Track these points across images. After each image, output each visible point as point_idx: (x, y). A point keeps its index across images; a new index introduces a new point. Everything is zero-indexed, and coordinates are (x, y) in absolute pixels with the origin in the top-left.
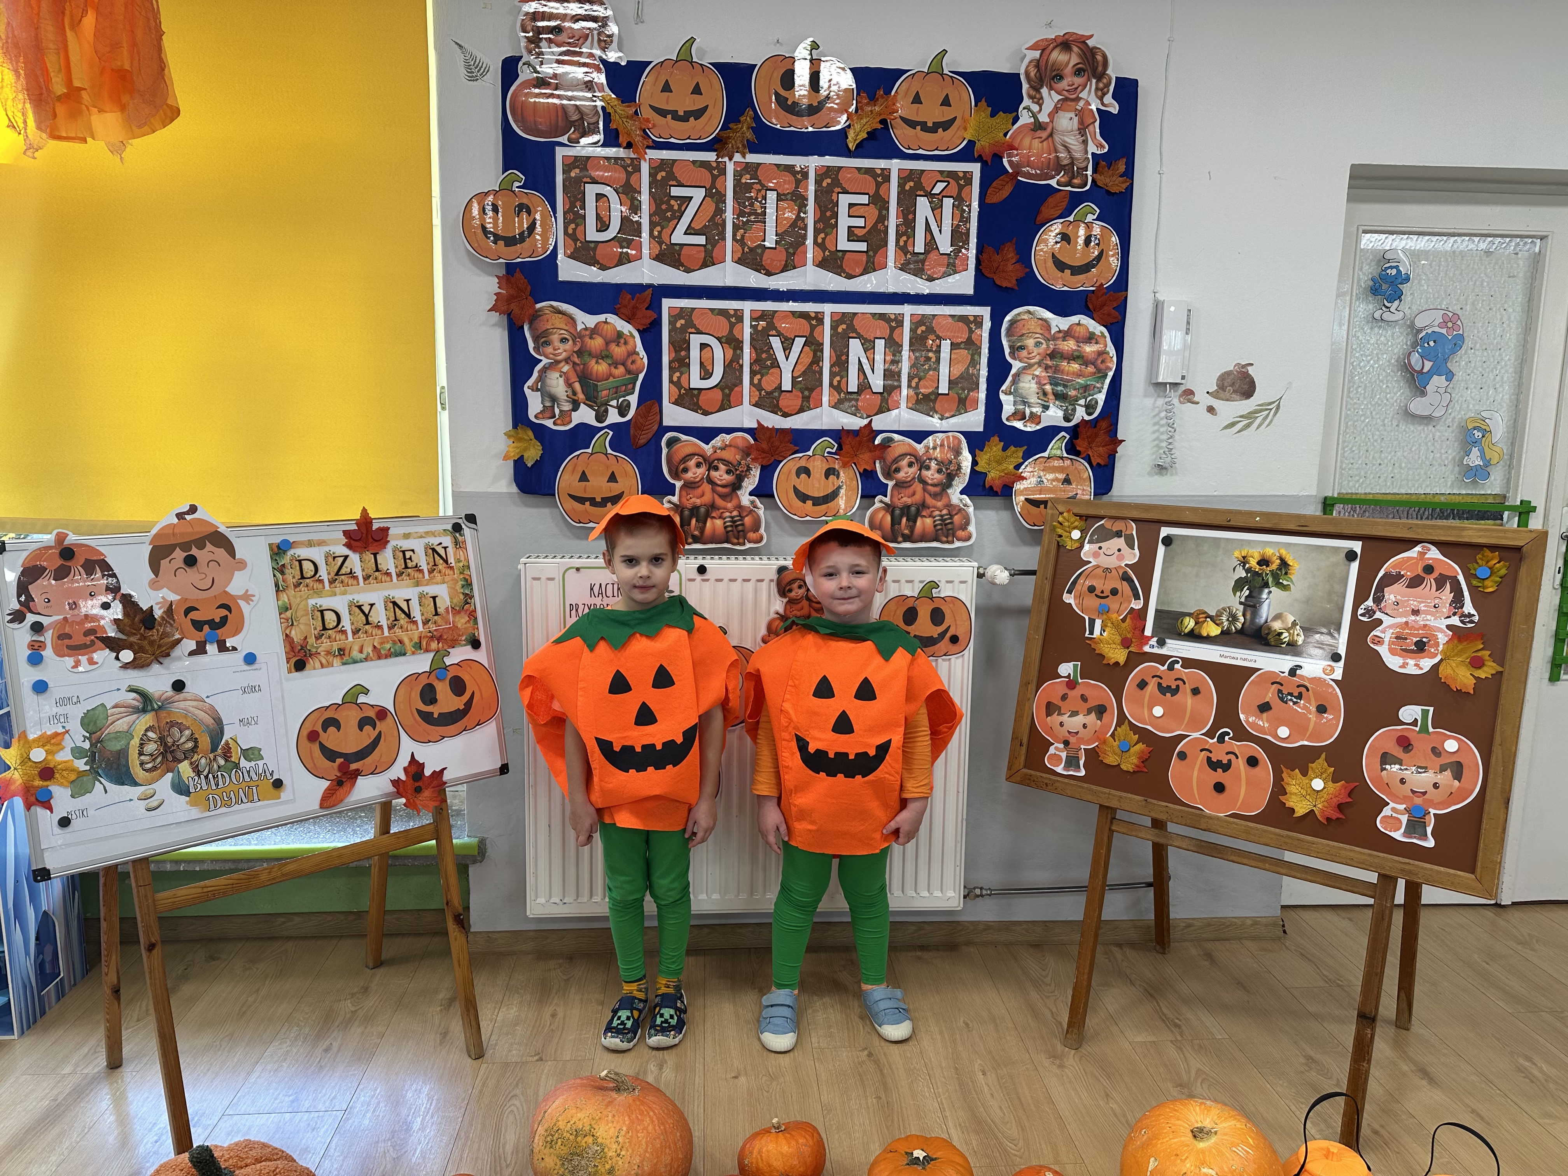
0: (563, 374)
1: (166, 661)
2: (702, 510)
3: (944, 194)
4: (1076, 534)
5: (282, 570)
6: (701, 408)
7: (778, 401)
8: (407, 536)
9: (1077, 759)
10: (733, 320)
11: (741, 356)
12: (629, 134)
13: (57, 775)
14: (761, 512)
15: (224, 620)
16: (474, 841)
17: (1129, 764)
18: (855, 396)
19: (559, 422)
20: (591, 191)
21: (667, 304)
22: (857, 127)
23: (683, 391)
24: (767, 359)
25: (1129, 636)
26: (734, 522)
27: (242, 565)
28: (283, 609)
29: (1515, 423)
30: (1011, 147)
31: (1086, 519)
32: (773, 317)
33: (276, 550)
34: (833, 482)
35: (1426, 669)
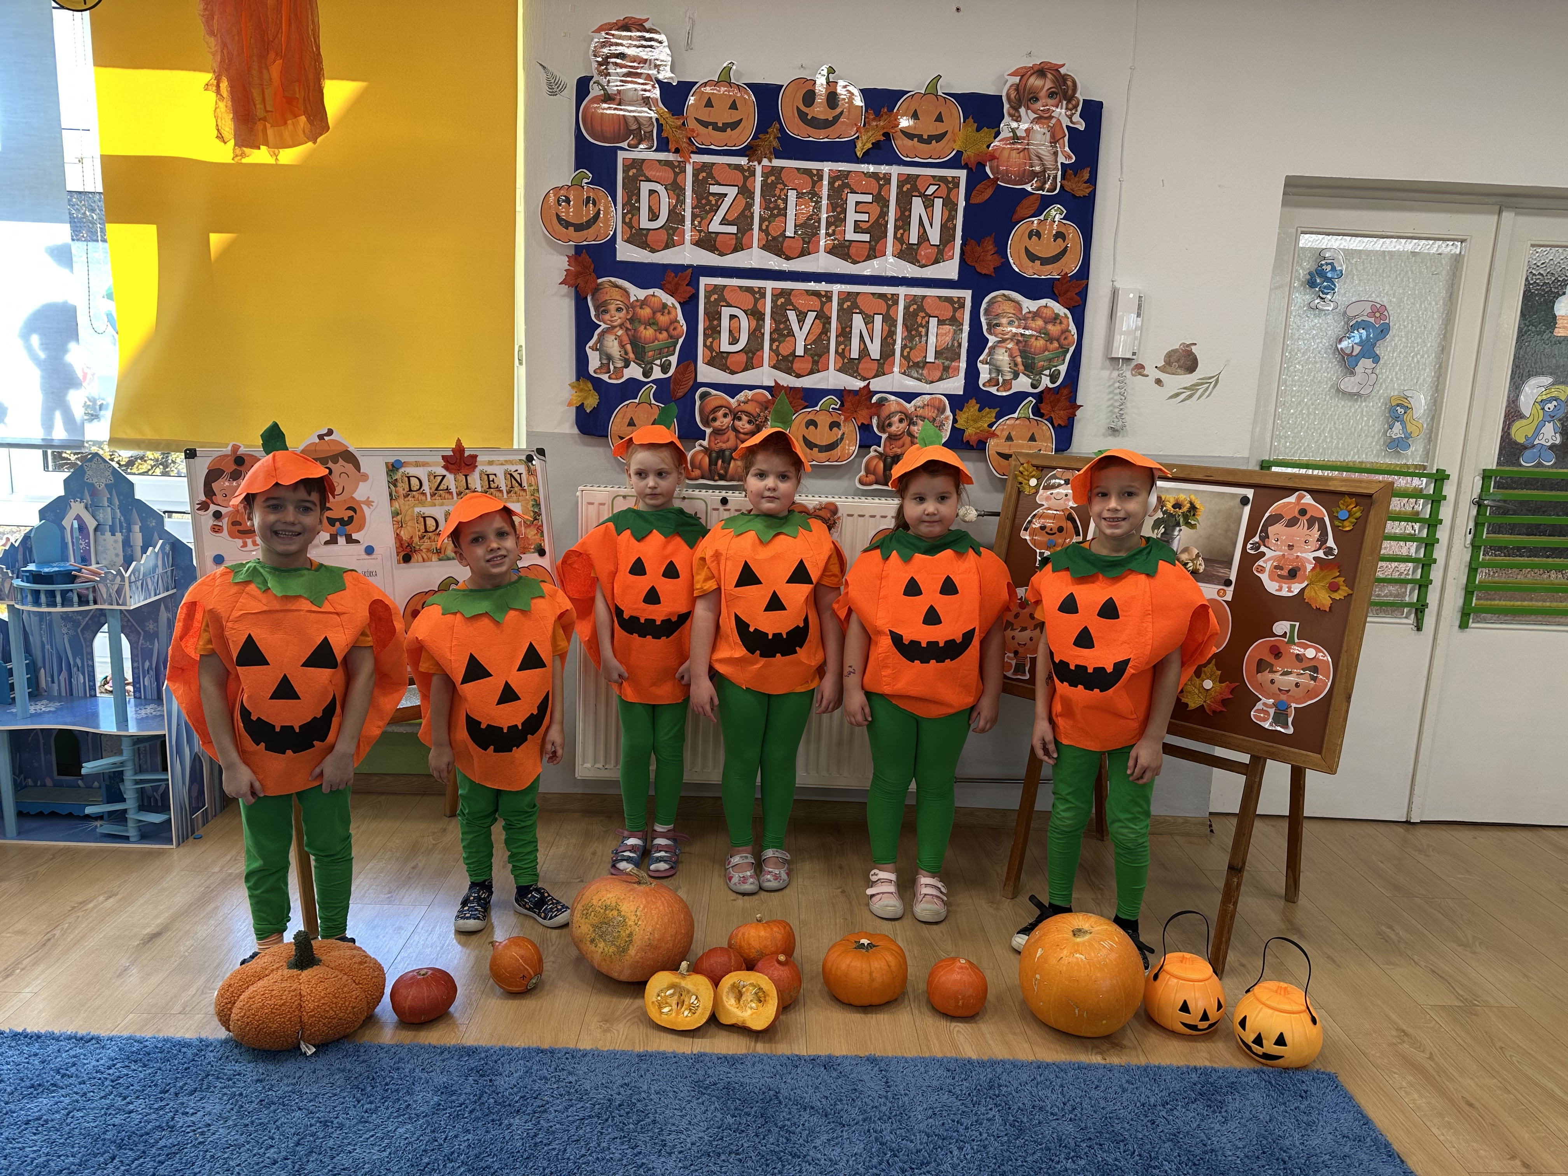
0: (618, 338)
2: (727, 453)
3: (935, 195)
4: (1033, 482)
6: (728, 368)
7: (792, 364)
8: (491, 463)
9: (1024, 665)
10: (757, 296)
11: (763, 326)
12: (677, 142)
15: (351, 519)
18: (856, 361)
19: (613, 376)
20: (645, 187)
21: (704, 281)
22: (864, 138)
23: (714, 354)
24: (784, 329)
27: (365, 477)
28: (396, 514)
29: (1435, 401)
30: (993, 157)
31: (1042, 469)
32: (790, 294)
33: (391, 467)
34: (837, 433)
35: (1296, 592)
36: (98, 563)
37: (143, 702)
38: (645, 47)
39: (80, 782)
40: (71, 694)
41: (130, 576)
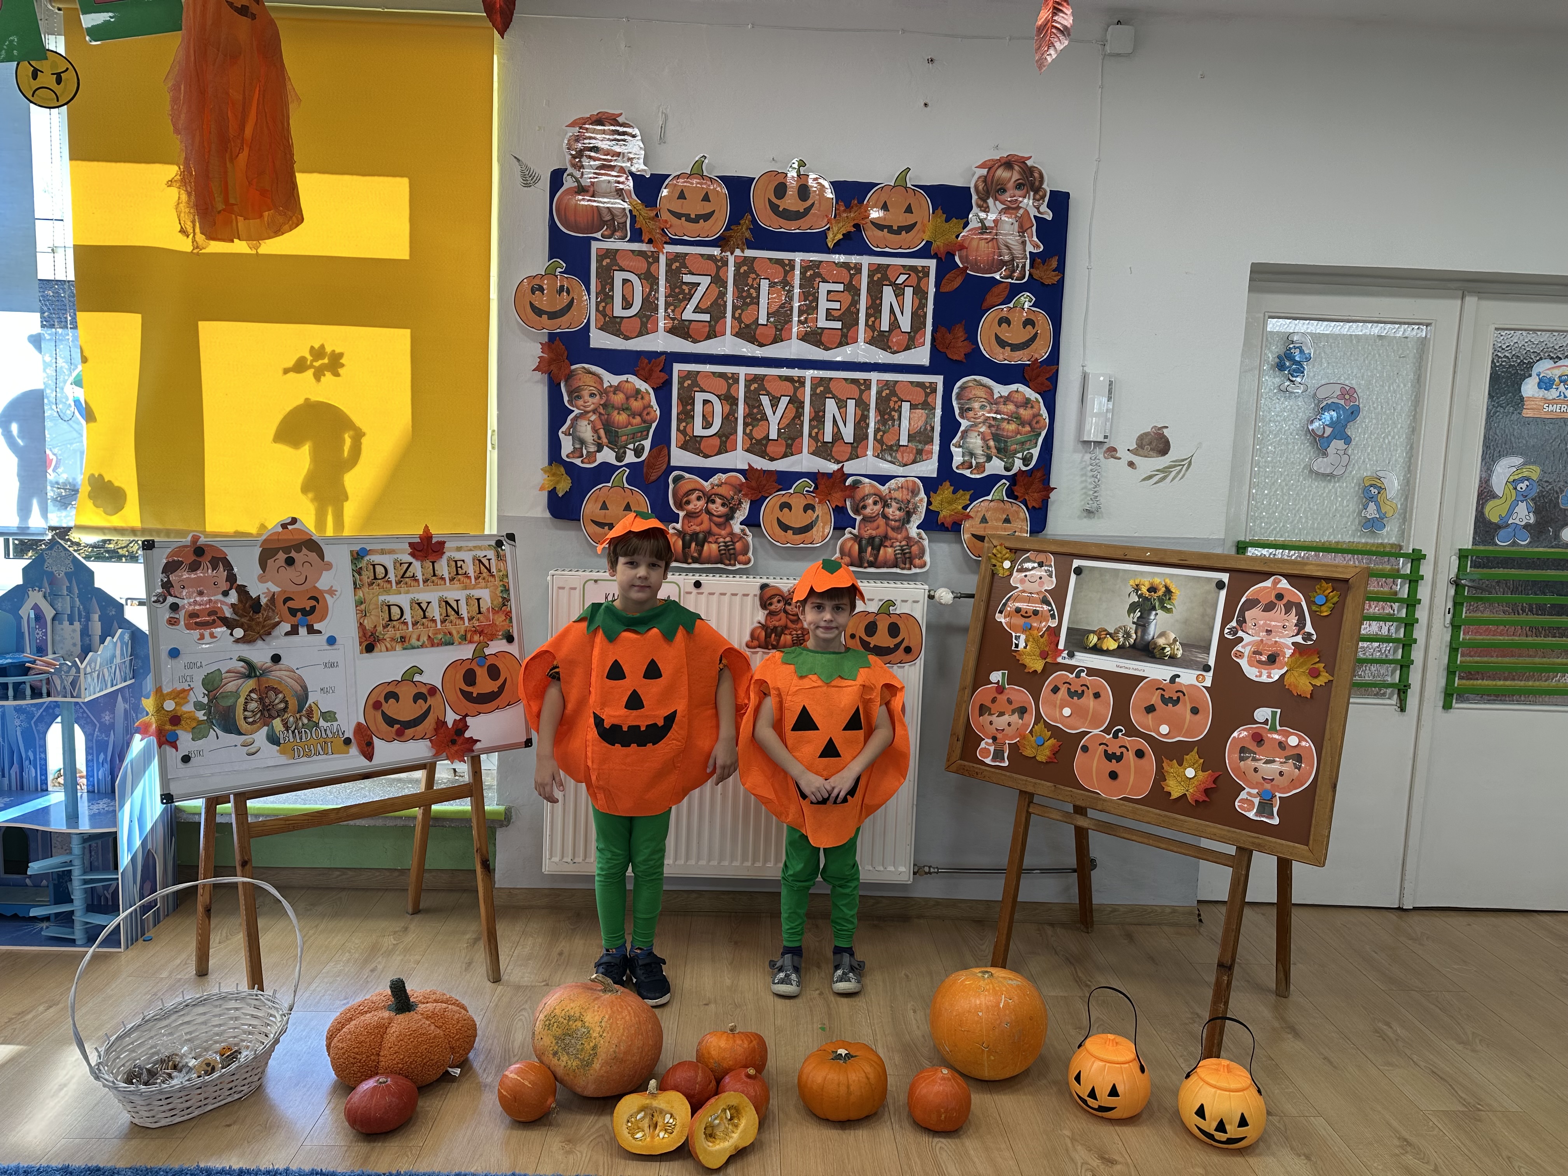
0: (591, 422)
1: (267, 639)
2: (701, 536)
3: (906, 284)
4: (1007, 564)
5: (359, 572)
6: (702, 452)
7: (766, 448)
8: (459, 549)
9: (1003, 752)
10: (731, 381)
11: (736, 411)
12: (650, 233)
13: (183, 722)
14: (750, 539)
15: (313, 609)
16: (501, 808)
17: (1043, 756)
18: (830, 445)
19: (586, 461)
20: (619, 277)
21: (677, 367)
22: (835, 229)
23: (688, 438)
24: (758, 413)
25: (1047, 649)
26: (727, 546)
27: (329, 566)
28: (359, 603)
29: (1408, 482)
30: (962, 247)
31: (1016, 552)
32: (763, 380)
33: (356, 555)
34: (811, 516)
35: (1276, 677)
36: (54, 653)
37: (96, 796)
38: (619, 140)
39: (28, 881)
40: (22, 788)
41: (86, 667)
